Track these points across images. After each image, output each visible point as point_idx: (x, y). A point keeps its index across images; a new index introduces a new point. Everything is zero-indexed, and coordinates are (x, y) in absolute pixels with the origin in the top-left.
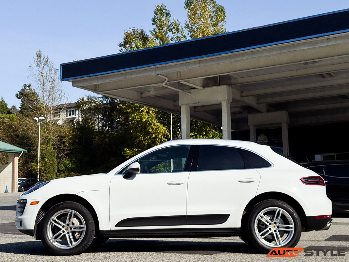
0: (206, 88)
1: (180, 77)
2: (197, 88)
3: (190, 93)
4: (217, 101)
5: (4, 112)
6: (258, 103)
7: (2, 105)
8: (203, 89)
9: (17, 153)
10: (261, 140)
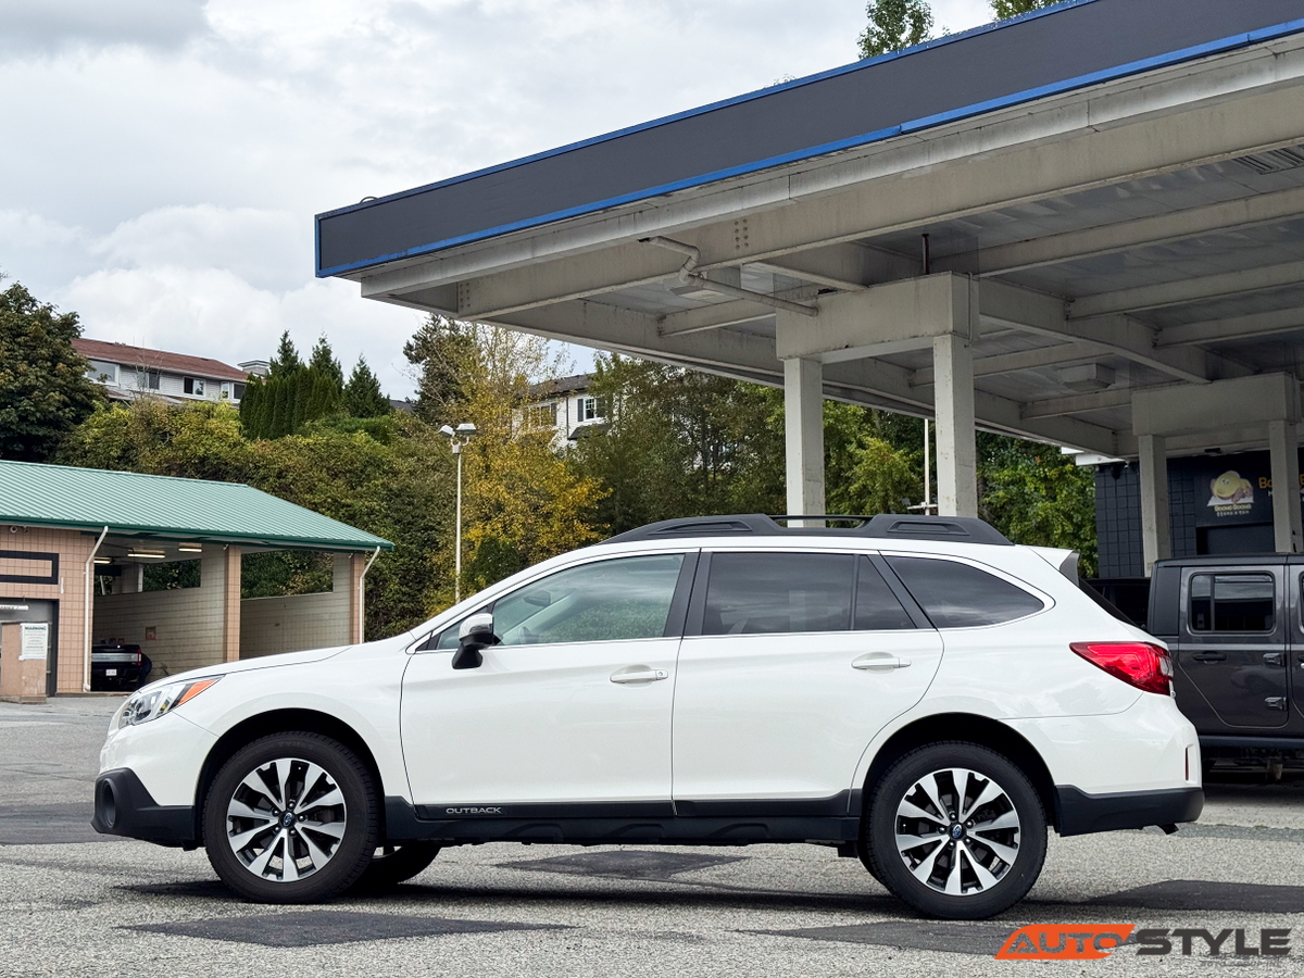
0: (876, 289)
1: (747, 244)
2: (840, 290)
3: (815, 309)
4: (916, 337)
5: (367, 409)
6: (1159, 343)
7: (361, 383)
8: (862, 290)
9: (359, 552)
10: (1224, 496)
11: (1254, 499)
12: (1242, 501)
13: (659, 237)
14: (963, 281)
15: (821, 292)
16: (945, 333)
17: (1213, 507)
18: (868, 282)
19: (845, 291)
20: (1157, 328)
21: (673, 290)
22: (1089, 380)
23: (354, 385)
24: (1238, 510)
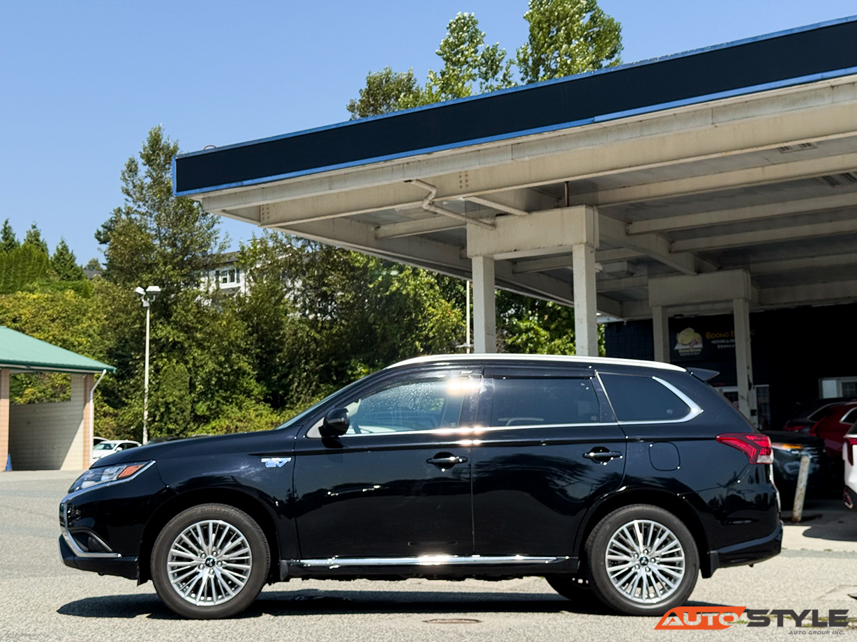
0: (535, 214)
1: (467, 186)
2: (511, 214)
3: (494, 225)
4: (561, 245)
5: (67, 275)
6: (673, 250)
7: (62, 257)
8: (525, 215)
9: (90, 374)
10: (685, 343)
11: (703, 345)
12: (696, 346)
13: (418, 180)
14: (590, 211)
15: (497, 215)
16: (581, 243)
17: (678, 350)
18: (529, 210)
19: (514, 215)
20: (672, 241)
22: (623, 271)
23: (57, 259)
24: (693, 352)
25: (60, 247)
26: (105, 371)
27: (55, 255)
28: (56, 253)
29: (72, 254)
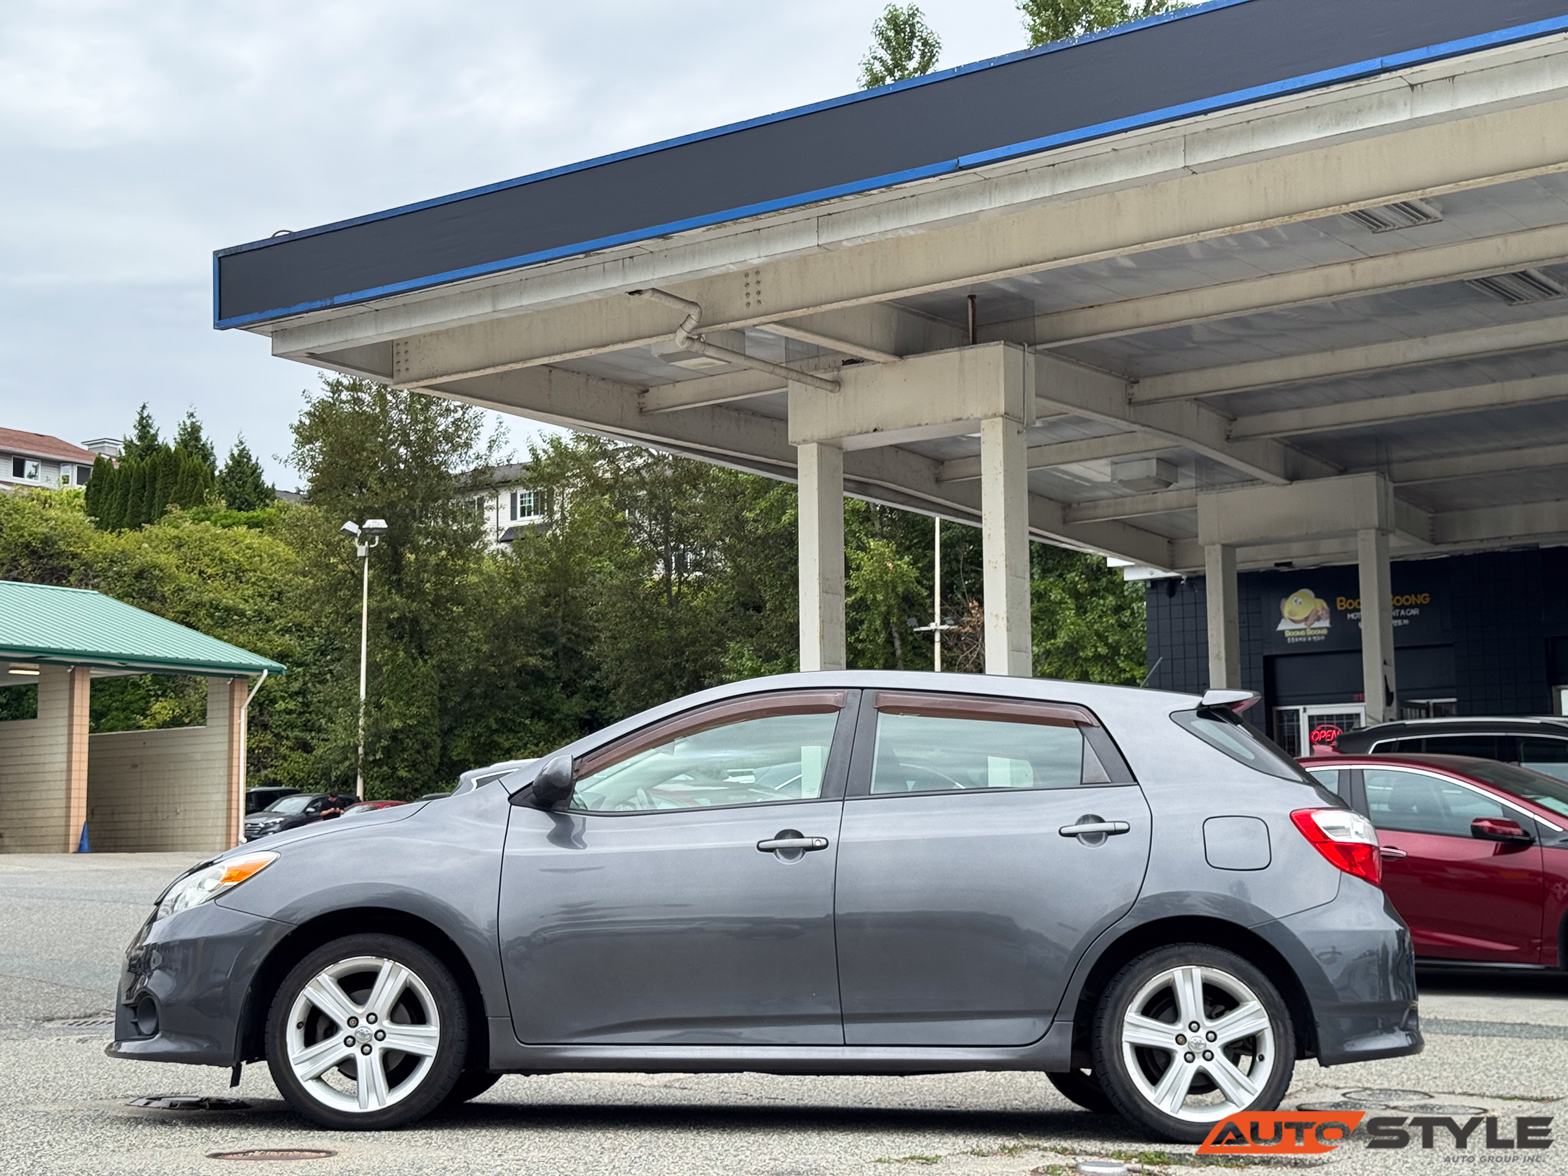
0: (912, 361)
1: (759, 302)
2: (868, 361)
3: (837, 383)
4: (960, 419)
5: (247, 500)
6: (1233, 435)
7: (239, 469)
8: (895, 362)
9: (240, 676)
10: (1296, 618)
11: (1331, 623)
12: (1316, 625)
13: (653, 290)
14: (1016, 353)
15: (845, 363)
16: (995, 416)
17: (1283, 632)
18: (902, 351)
19: (873, 362)
20: (1231, 417)
21: (662, 356)
22: (1148, 477)
23: (231, 470)
24: (1311, 636)
25: (236, 452)
26: (266, 672)
27: (227, 466)
28: (230, 463)
29: (257, 464)
